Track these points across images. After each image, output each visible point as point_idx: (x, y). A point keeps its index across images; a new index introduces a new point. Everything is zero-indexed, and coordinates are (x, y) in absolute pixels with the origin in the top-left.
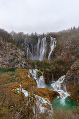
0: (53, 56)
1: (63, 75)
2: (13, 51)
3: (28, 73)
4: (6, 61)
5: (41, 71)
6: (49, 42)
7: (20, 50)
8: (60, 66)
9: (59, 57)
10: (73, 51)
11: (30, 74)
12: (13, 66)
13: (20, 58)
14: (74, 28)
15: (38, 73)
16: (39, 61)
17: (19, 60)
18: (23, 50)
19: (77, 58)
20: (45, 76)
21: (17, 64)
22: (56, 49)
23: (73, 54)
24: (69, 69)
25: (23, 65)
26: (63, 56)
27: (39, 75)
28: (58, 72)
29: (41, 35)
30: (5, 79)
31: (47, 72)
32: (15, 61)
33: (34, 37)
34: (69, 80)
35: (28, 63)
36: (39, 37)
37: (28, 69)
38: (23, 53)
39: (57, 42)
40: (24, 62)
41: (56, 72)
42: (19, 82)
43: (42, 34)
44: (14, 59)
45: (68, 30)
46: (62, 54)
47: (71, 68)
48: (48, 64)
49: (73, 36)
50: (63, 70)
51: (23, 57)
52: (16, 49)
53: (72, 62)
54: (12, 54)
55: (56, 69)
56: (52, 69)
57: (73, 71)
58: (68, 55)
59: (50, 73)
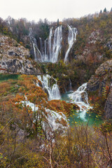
0: (72, 55)
1: (84, 82)
2: (13, 49)
3: (35, 81)
4: (3, 64)
5: (55, 77)
6: (66, 33)
7: (22, 47)
8: (81, 71)
9: (80, 57)
10: (101, 48)
11: (39, 82)
12: (14, 72)
13: (24, 58)
14: (105, 10)
15: (50, 80)
16: (51, 64)
17: (22, 62)
18: (27, 47)
19: (106, 58)
20: (60, 84)
21: (20, 68)
22: (75, 44)
23: (101, 53)
24: (94, 73)
25: (28, 70)
26: (86, 56)
27: (51, 83)
28: (78, 79)
29: (54, 23)
30: (4, 90)
31: (63, 79)
32: (16, 64)
33: (43, 26)
34: (92, 89)
35: (36, 67)
36: (52, 26)
37: (36, 75)
38: (27, 52)
39: (79, 34)
40: (30, 66)
41: (75, 78)
42: (23, 94)
43: (56, 21)
44: (14, 61)
45: (96, 14)
46: (84, 53)
47: (96, 72)
48: (65, 68)
49: (104, 23)
50: (85, 76)
51: (27, 57)
52: (17, 46)
53: (98, 64)
54: (11, 53)
55: (76, 74)
56: (70, 74)
57: (99, 76)
58: (93, 54)
59: (67, 79)
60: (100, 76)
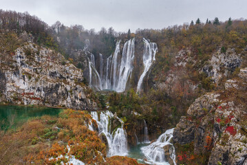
0: (148, 82)
1: (169, 128)
2: (57, 68)
3: (87, 121)
4: (39, 90)
5: (121, 116)
6: (139, 51)
7: (72, 65)
8: (164, 107)
9: (162, 86)
10: (195, 74)
11: (94, 122)
12: (53, 103)
13: (73, 83)
14: (198, 21)
15: (111, 120)
16: (115, 94)
17: (68, 88)
18: (80, 67)
19: (203, 90)
20: (128, 128)
21: (65, 98)
22: (155, 66)
23: (194, 80)
24: (185, 113)
25: (78, 102)
26: (171, 84)
27: (114, 125)
28: (159, 120)
29: (123, 35)
30: (33, 133)
31: (134, 119)
32: (59, 91)
33: (106, 38)
34: (182, 139)
35: (91, 98)
36: (119, 38)
37: (89, 111)
38: (79, 74)
39: (159, 51)
40: (81, 95)
41: (154, 119)
42: (66, 142)
44: (57, 86)
45: (185, 26)
46: (169, 79)
47: (189, 111)
48: (137, 102)
49: (196, 39)
50: (171, 116)
51: (78, 82)
52: (64, 64)
53: (192, 98)
54: (53, 74)
55: (155, 113)
56: (145, 112)
57: (193, 118)
58: (183, 81)
59: (139, 120)
60: (196, 118)
